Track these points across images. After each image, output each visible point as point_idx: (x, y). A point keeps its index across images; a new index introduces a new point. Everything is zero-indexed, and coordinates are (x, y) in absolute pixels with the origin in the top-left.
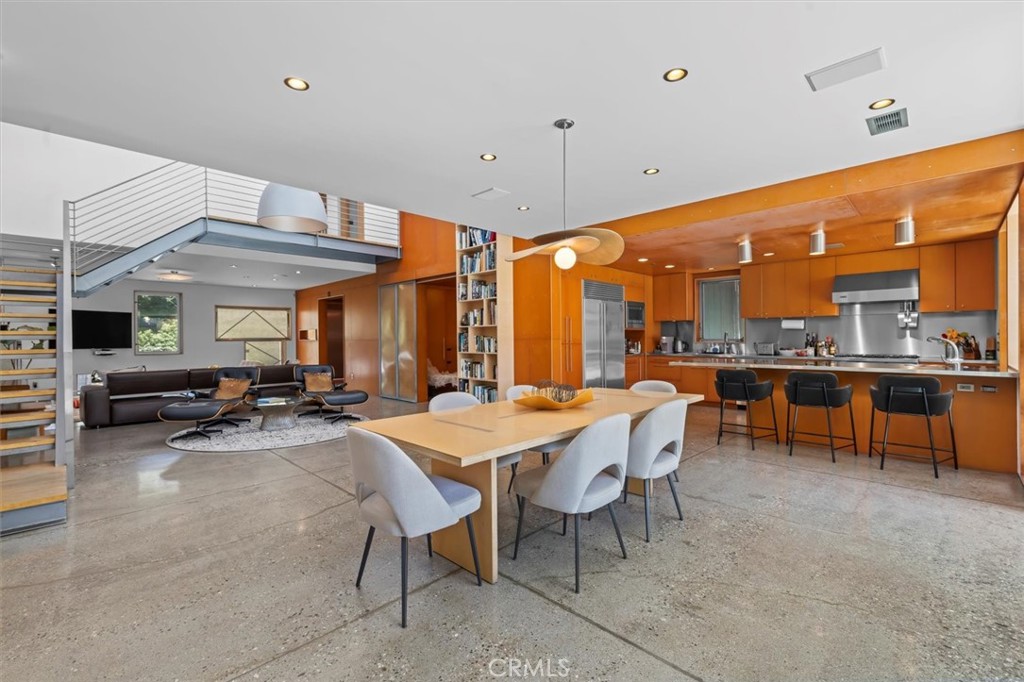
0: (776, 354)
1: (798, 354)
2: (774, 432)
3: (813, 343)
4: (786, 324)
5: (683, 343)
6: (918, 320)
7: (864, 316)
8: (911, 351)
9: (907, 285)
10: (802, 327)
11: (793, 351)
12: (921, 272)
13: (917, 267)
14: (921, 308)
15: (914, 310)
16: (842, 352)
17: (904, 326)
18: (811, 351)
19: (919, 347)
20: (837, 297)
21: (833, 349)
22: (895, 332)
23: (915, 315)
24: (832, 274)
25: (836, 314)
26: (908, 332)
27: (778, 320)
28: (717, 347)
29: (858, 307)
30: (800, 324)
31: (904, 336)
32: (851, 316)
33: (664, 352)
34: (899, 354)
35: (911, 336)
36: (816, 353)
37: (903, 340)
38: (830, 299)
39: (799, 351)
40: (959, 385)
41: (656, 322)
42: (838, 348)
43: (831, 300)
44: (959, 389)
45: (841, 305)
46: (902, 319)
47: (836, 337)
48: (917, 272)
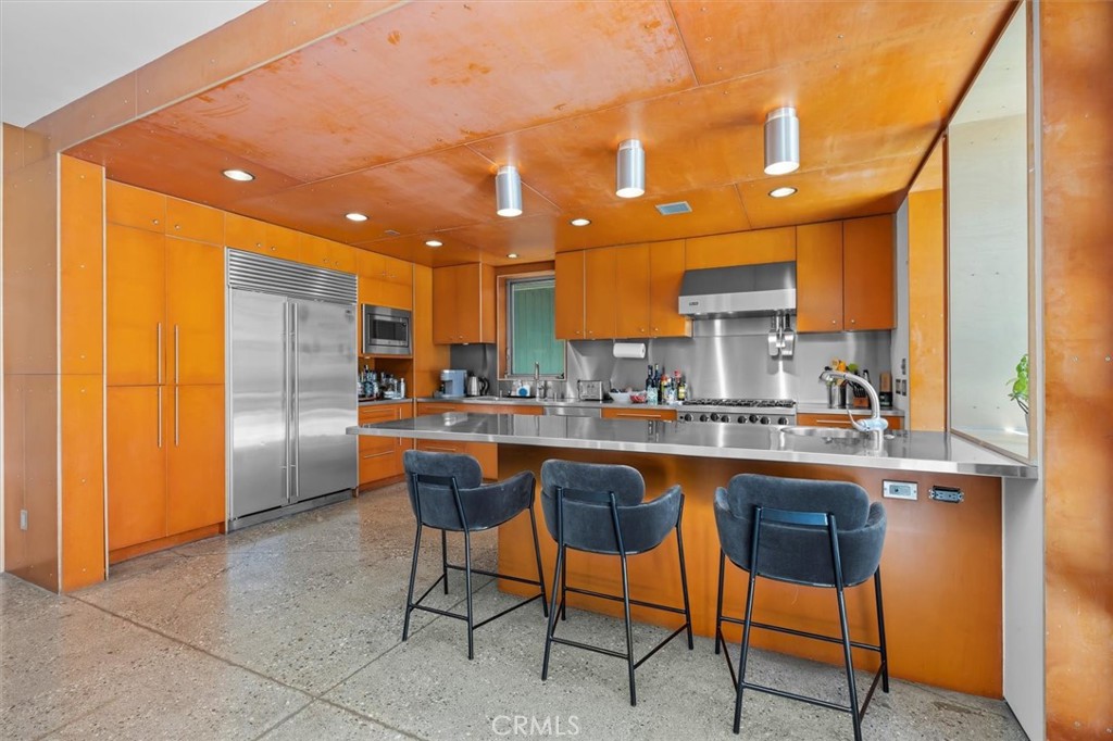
0: (607, 398)
1: (635, 401)
2: (537, 590)
3: (655, 381)
4: (620, 350)
5: (480, 380)
6: (792, 346)
7: (726, 339)
8: (783, 396)
9: (780, 286)
10: (643, 356)
11: (630, 393)
12: (798, 265)
13: (794, 259)
14: (797, 326)
15: (788, 329)
16: (697, 395)
17: (775, 354)
18: (652, 394)
19: (792, 388)
20: (686, 304)
21: (682, 390)
22: (764, 362)
23: (789, 338)
24: (679, 269)
25: (687, 333)
26: (781, 363)
27: (609, 343)
28: (527, 387)
29: (718, 323)
30: (637, 351)
31: (774, 371)
32: (709, 339)
33: (447, 396)
34: (769, 398)
35: (785, 370)
36: (660, 399)
37: (776, 376)
38: (676, 307)
39: (637, 394)
40: (887, 485)
41: (437, 345)
42: (690, 388)
43: (677, 309)
44: (887, 494)
45: (694, 318)
46: (774, 344)
47: (688, 372)
48: (793, 265)
